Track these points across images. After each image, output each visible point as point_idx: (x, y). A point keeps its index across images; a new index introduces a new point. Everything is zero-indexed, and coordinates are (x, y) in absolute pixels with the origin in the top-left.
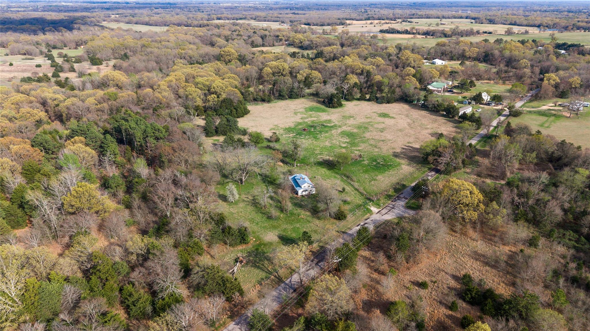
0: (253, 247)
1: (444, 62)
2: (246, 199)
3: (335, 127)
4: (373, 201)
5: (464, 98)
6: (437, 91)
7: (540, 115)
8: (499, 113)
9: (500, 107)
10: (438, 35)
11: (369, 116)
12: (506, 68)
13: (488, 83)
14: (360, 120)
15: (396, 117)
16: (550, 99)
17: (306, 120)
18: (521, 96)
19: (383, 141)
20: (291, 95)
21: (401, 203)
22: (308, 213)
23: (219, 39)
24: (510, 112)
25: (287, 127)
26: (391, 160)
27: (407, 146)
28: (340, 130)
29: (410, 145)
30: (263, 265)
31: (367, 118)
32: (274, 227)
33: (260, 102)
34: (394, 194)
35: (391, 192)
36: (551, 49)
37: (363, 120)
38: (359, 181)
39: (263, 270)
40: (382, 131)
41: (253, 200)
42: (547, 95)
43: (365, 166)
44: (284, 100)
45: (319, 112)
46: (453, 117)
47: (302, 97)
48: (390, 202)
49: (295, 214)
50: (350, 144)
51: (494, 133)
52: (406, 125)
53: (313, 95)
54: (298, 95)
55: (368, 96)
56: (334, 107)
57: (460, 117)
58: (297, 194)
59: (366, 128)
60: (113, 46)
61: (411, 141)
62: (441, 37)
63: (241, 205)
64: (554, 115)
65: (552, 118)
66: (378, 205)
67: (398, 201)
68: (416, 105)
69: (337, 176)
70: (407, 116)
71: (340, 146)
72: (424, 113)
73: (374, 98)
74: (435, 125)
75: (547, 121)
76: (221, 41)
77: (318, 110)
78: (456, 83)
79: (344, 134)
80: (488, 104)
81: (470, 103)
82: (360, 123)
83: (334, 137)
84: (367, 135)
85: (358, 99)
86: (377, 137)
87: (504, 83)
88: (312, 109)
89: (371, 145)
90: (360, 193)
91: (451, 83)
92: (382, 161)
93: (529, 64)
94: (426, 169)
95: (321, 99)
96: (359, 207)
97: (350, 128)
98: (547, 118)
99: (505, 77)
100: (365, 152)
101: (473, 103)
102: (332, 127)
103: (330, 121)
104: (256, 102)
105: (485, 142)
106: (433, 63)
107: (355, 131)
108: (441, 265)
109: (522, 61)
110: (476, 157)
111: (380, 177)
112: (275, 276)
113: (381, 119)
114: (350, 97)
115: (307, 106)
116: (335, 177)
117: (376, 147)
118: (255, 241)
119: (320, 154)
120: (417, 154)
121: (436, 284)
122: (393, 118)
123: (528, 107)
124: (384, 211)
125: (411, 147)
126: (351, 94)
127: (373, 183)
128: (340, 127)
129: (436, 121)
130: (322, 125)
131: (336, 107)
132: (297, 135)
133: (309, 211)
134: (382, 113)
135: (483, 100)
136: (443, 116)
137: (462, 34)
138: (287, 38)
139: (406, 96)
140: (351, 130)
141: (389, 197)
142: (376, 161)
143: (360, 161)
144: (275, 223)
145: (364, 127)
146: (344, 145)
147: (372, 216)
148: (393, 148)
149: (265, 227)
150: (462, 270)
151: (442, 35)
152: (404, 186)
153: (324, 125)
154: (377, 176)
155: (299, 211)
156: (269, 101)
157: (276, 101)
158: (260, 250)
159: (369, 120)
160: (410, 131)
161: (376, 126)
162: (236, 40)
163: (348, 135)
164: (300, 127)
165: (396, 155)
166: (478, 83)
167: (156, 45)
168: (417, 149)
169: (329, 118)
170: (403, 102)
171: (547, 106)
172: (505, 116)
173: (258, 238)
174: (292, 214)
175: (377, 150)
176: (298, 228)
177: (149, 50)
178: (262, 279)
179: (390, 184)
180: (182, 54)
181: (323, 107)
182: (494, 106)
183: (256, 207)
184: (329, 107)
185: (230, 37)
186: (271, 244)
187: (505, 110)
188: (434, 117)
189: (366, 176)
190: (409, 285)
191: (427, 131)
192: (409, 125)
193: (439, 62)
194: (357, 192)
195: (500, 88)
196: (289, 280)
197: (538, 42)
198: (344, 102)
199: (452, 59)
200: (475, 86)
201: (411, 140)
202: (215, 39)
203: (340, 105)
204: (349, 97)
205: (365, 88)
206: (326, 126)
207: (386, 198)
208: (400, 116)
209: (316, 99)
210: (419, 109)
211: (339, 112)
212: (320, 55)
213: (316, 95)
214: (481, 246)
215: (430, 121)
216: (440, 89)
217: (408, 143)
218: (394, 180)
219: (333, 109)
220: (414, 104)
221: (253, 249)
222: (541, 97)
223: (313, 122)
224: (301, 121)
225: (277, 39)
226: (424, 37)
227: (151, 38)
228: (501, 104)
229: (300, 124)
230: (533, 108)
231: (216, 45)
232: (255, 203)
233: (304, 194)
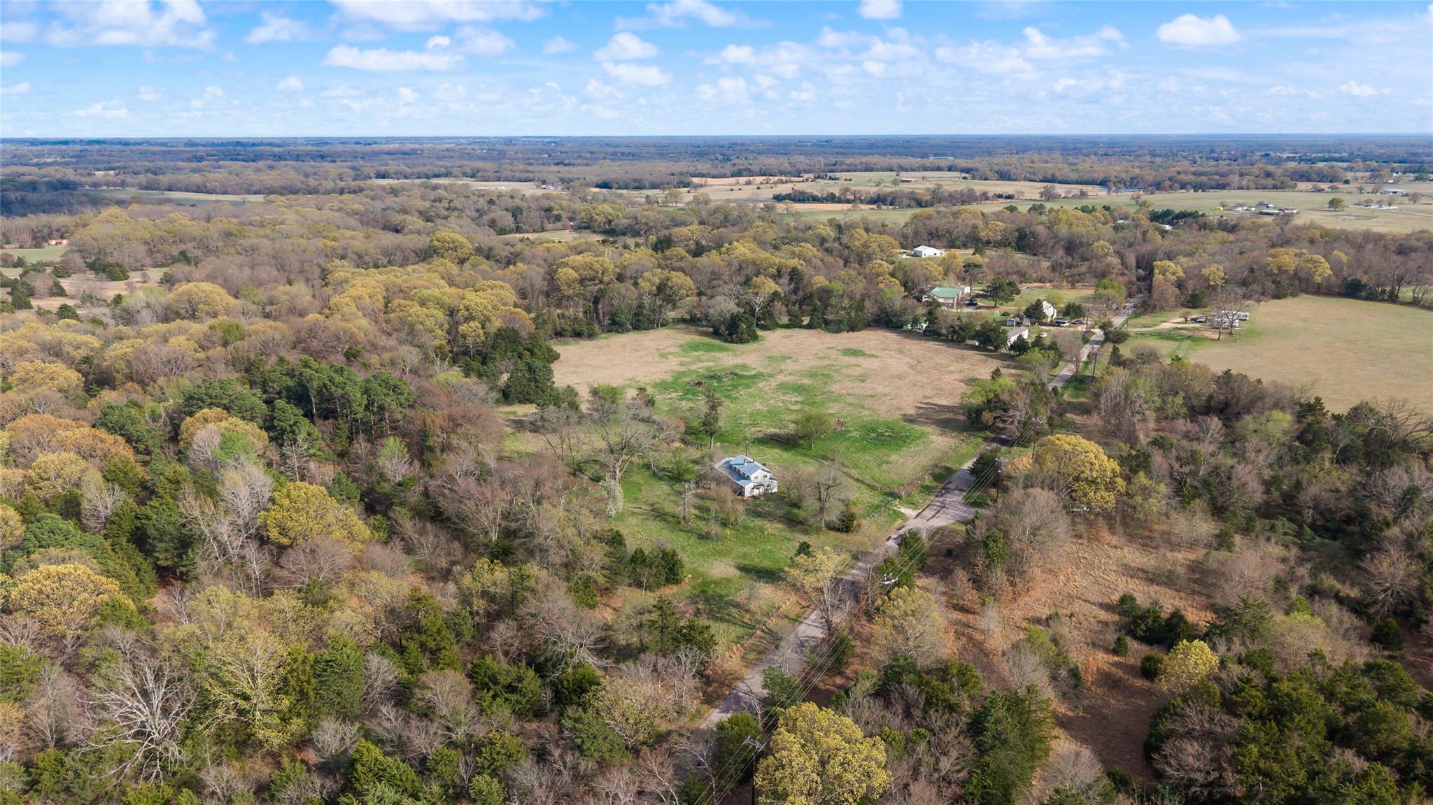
0: (694, 588)
1: (938, 252)
2: (636, 510)
3: (758, 376)
4: (900, 498)
5: (1004, 315)
6: (944, 304)
7: (1162, 338)
8: (1085, 339)
9: (1081, 328)
10: (906, 201)
11: (821, 355)
12: (1070, 259)
13: (1041, 287)
14: (807, 363)
15: (879, 354)
16: (1173, 308)
17: (694, 367)
18: (1114, 307)
19: (872, 396)
20: (638, 321)
21: (955, 498)
22: (780, 526)
23: (409, 218)
24: (1105, 334)
25: (658, 381)
26: (903, 427)
27: (926, 404)
28: (773, 383)
29: (931, 401)
30: (730, 615)
31: (820, 358)
32: (722, 554)
33: (571, 339)
34: (935, 484)
35: (928, 481)
36: (1145, 222)
37: (814, 363)
38: (855, 467)
39: (735, 624)
40: (862, 379)
41: (652, 510)
42: (1167, 301)
43: (855, 440)
44: (622, 332)
45: (714, 351)
46: (997, 348)
47: (662, 325)
48: (932, 498)
49: (753, 529)
50: (808, 404)
51: (1088, 373)
52: (906, 368)
53: (683, 321)
54: (652, 322)
55: (806, 320)
56: (741, 341)
57: (1012, 347)
58: (741, 493)
59: (828, 376)
60: (147, 236)
61: (930, 395)
62: (909, 206)
63: (633, 521)
64: (1189, 337)
65: (1187, 343)
66: (914, 505)
67: (948, 495)
68: (910, 331)
69: (806, 459)
70: (901, 352)
71: (789, 410)
72: (933, 345)
73: (821, 321)
74: (965, 365)
75: (1179, 346)
76: (415, 222)
77: (710, 348)
78: (978, 289)
79: (784, 388)
80: (1058, 324)
81: (1019, 324)
82: (811, 367)
83: (768, 394)
84: (835, 388)
85: (787, 327)
86: (856, 391)
87: (1073, 287)
88: (696, 347)
89: (852, 405)
90: (868, 485)
91: (967, 290)
92: (886, 431)
93: (1112, 251)
94: (980, 440)
95: (705, 329)
96: (876, 508)
97: (791, 377)
98: (1177, 344)
99: (1069, 276)
100: (846, 417)
101: (1026, 322)
102: (754, 377)
103: (744, 367)
104: (563, 339)
105: (1076, 388)
106: (916, 255)
107: (806, 381)
108: (1070, 589)
109: (1096, 244)
110: (1068, 415)
111: (894, 457)
112: (763, 631)
113: (851, 360)
114: (768, 322)
115: (682, 342)
116: (805, 462)
117: (862, 407)
118: (693, 578)
119: (754, 425)
120: (950, 416)
121: (1073, 619)
122: (873, 356)
123: (1135, 327)
124: (928, 513)
125: (935, 405)
126: (771, 315)
127: (885, 467)
128: (771, 376)
129: (963, 358)
130: (731, 373)
131: (747, 341)
132: (685, 394)
133: (780, 522)
134: (848, 350)
135: (1045, 316)
136: (974, 348)
137: (952, 199)
138: (570, 215)
139: (887, 315)
140: (797, 380)
141: (927, 490)
142: (873, 430)
143: (843, 434)
144: (720, 546)
145: (825, 375)
146: (795, 408)
147: (908, 523)
148: (899, 409)
149: (702, 554)
150: (1113, 594)
151: (913, 203)
152: (949, 471)
153: (735, 375)
154: (889, 456)
155: (758, 522)
156: (591, 336)
157: (606, 335)
158: (710, 592)
159: (826, 362)
160: (919, 378)
161: (844, 371)
162: (452, 219)
163: (795, 390)
164: (687, 379)
165: (910, 420)
166: (1023, 287)
167: (261, 232)
168: (947, 407)
169: (739, 361)
170: (882, 328)
171: (1172, 321)
172: (1097, 342)
173: (696, 574)
174: (746, 528)
175: (866, 412)
176: (770, 551)
177: (247, 243)
178: (739, 638)
179: (919, 469)
180: (334, 249)
181: (717, 342)
182: (1069, 327)
183: (666, 520)
184: (732, 342)
185: (433, 214)
186: (728, 580)
187: (1094, 333)
188: (957, 351)
189: (867, 458)
190: (1024, 625)
191: (954, 376)
192: (911, 367)
193: (927, 251)
194: (860, 484)
195: (1070, 295)
196: (792, 636)
197: (1115, 210)
198: (760, 333)
199: (952, 245)
200: (1018, 292)
201: (929, 392)
202: (396, 218)
203: (755, 338)
204: (766, 320)
205: (794, 304)
206: (742, 377)
207: (922, 492)
208: (887, 352)
209: (693, 328)
210: (921, 339)
211: (755, 351)
212: (664, 245)
213: (691, 321)
214: (1134, 556)
215: (952, 358)
216: (951, 301)
217: (925, 397)
218: (926, 460)
219: (740, 345)
220: (905, 331)
221: (696, 592)
222: (1154, 307)
223: (708, 369)
224: (683, 369)
225: (550, 215)
226: (875, 206)
227: (235, 217)
228: (1081, 323)
229: (682, 374)
230: (1145, 327)
231: (406, 230)
232: (659, 514)
233: (756, 492)
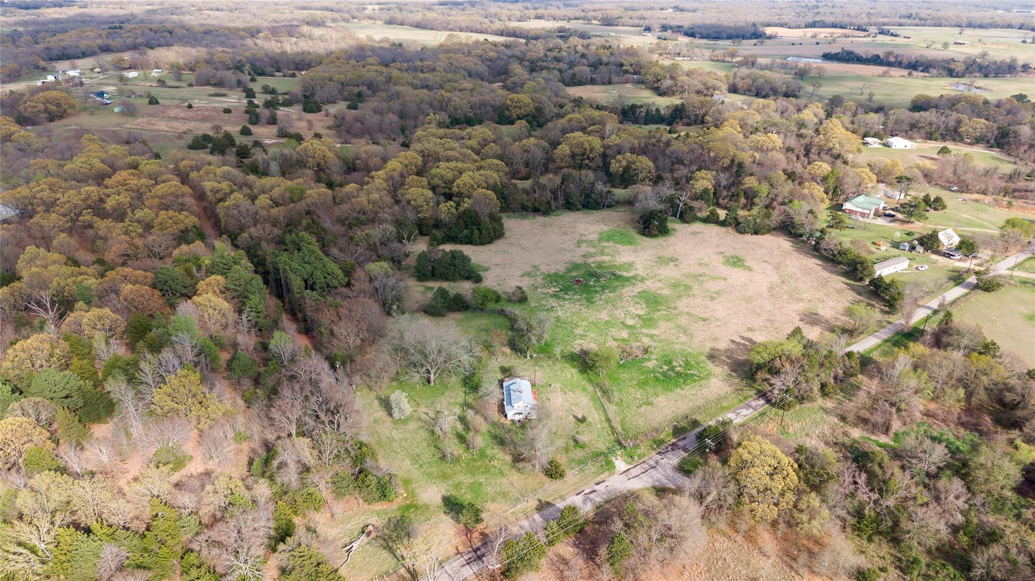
0: (399, 509)
3: (633, 279)
4: (626, 448)
5: (907, 234)
6: (861, 214)
8: (962, 279)
10: (937, 71)
11: (705, 261)
14: (686, 269)
15: (756, 267)
17: (590, 261)
18: (1027, 240)
19: (704, 320)
21: (674, 459)
22: (507, 458)
25: (553, 272)
26: (698, 364)
27: (743, 338)
28: (638, 288)
29: (750, 335)
31: (700, 264)
32: (444, 477)
33: (531, 214)
34: (670, 438)
35: (666, 433)
37: (690, 270)
38: (620, 404)
40: (714, 296)
41: (433, 419)
43: (646, 371)
44: (573, 211)
45: (622, 243)
46: (861, 278)
48: (654, 453)
49: (486, 456)
50: (644, 320)
52: (764, 289)
53: (628, 203)
54: (598, 204)
55: (723, 215)
56: (650, 235)
57: (872, 283)
58: (506, 416)
59: (688, 288)
61: (756, 326)
66: (630, 458)
67: (670, 454)
68: (804, 243)
69: (588, 387)
70: (777, 267)
71: (623, 323)
72: (813, 263)
73: (733, 219)
74: (819, 294)
77: (620, 240)
79: (643, 297)
81: (912, 249)
82: (683, 275)
83: (622, 301)
84: (683, 304)
85: (702, 221)
86: (697, 311)
88: (611, 236)
89: (680, 327)
90: (612, 427)
91: (899, 196)
92: (680, 366)
94: (752, 392)
95: (635, 216)
96: (596, 456)
97: (659, 285)
100: (661, 341)
101: (920, 249)
102: (629, 279)
103: (630, 266)
104: (522, 214)
105: (894, 344)
106: (888, 145)
107: (666, 292)
110: (860, 377)
111: (661, 399)
112: (408, 569)
113: (724, 270)
114: (690, 215)
115: (606, 229)
116: (585, 389)
117: (685, 332)
118: (406, 497)
119: (582, 337)
122: (748, 268)
124: (636, 471)
125: (750, 340)
126: (692, 211)
127: (643, 409)
128: (643, 280)
129: (824, 284)
130: (613, 273)
131: (656, 236)
132: (561, 290)
133: (511, 454)
134: (734, 257)
135: (940, 244)
139: (791, 224)
140: (660, 288)
141: (657, 442)
142: (670, 362)
143: (642, 361)
144: (449, 469)
146: (630, 322)
147: (609, 479)
148: (715, 340)
152: (694, 424)
153: (614, 275)
154: (657, 396)
155: (496, 450)
156: (546, 213)
157: (560, 212)
159: (701, 271)
160: (766, 303)
161: (708, 285)
163: (647, 301)
164: (574, 274)
165: (713, 356)
166: (957, 200)
169: (632, 259)
170: (783, 235)
172: (967, 286)
173: (411, 494)
174: (482, 455)
175: (683, 338)
176: (480, 484)
179: (671, 416)
181: (633, 233)
183: (433, 433)
184: (643, 236)
186: (427, 507)
188: (826, 274)
189: (638, 395)
191: (797, 307)
192: (771, 288)
193: (899, 144)
194: (607, 425)
198: (674, 225)
201: (757, 322)
204: (686, 215)
206: (618, 277)
207: (650, 445)
208: (765, 265)
211: (655, 248)
216: (867, 212)
217: (750, 330)
218: (683, 408)
220: (800, 242)
223: (600, 264)
224: (579, 260)
226: (906, 73)
228: (974, 258)
229: (576, 267)
232: (433, 426)
233: (517, 417)
